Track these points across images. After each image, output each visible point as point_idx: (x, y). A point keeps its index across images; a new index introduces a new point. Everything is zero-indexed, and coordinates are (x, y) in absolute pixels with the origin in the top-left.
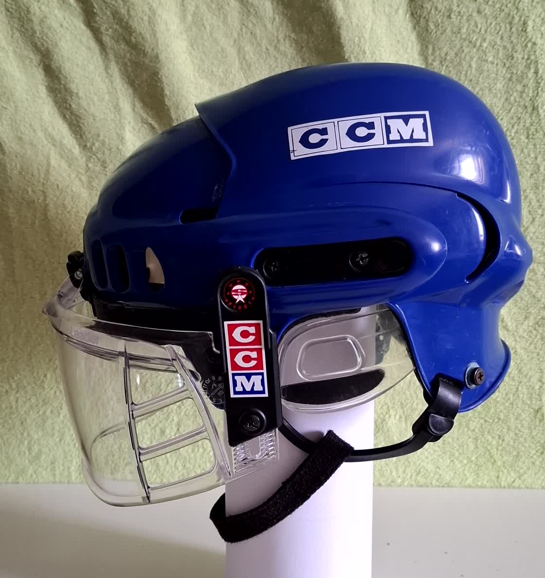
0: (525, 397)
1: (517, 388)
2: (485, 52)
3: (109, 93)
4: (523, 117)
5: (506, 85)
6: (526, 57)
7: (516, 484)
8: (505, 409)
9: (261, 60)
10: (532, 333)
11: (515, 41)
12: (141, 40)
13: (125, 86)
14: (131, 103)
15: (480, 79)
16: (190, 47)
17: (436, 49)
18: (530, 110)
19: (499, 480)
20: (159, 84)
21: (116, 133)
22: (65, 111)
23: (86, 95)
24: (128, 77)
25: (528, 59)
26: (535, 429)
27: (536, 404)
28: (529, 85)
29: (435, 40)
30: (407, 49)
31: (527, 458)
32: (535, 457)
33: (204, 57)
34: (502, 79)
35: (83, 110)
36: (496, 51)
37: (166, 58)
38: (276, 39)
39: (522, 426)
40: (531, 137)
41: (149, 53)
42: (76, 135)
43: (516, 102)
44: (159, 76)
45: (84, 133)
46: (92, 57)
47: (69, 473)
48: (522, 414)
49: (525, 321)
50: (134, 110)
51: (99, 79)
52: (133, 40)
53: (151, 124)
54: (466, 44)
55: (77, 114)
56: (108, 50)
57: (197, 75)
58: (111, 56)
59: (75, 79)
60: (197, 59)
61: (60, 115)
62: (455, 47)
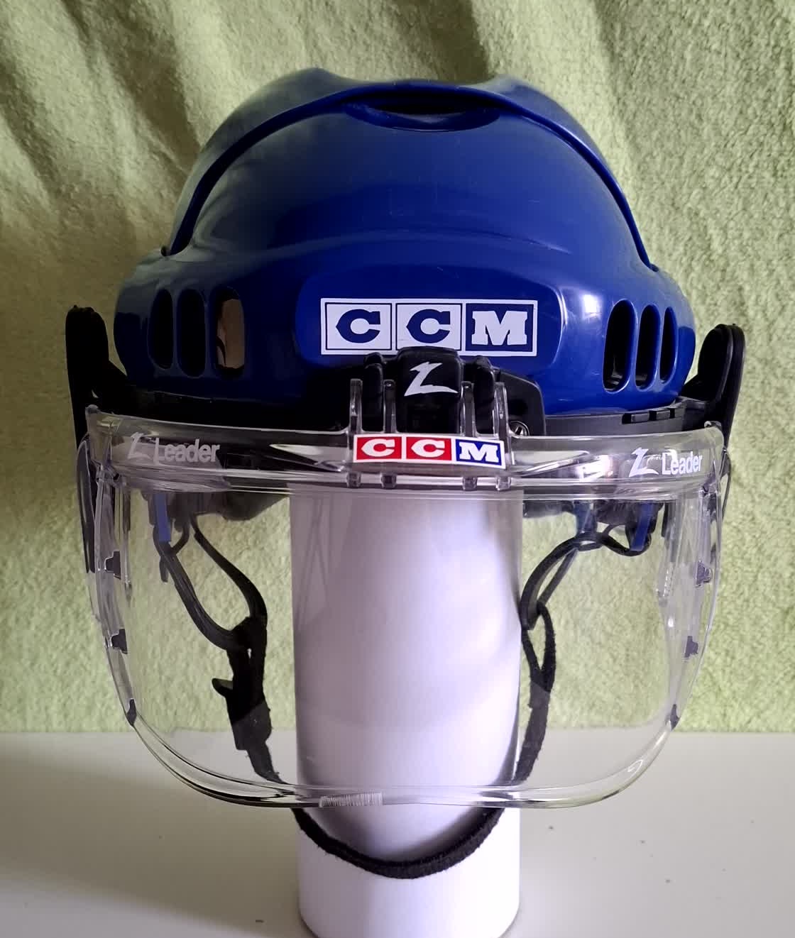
0: (768, 589)
1: (756, 577)
2: (706, 35)
3: (96, 103)
4: (768, 143)
5: (740, 90)
6: (772, 43)
7: (753, 725)
8: (736, 609)
9: (342, 48)
10: (779, 489)
11: (754, 16)
12: (144, 14)
13: (122, 92)
14: (132, 120)
15: (699, 79)
16: (225, 26)
17: (628, 30)
18: (778, 129)
19: (726, 719)
20: (176, 89)
21: (109, 170)
22: (24, 134)
23: (57, 108)
24: (126, 77)
25: (775, 46)
26: (783, 639)
27: (784, 601)
28: (778, 89)
29: (625, 14)
30: (580, 30)
31: (769, 685)
32: (783, 683)
33: (249, 44)
34: (733, 79)
35: (53, 132)
36: (725, 33)
37: (187, 45)
38: (366, 12)
39: (762, 636)
40: (779, 173)
41: (159, 36)
42: (42, 173)
43: (756, 116)
44: (177, 75)
45: (57, 171)
46: (66, 44)
47: (48, 716)
48: (764, 617)
49: (768, 470)
50: (136, 132)
51: (79, 80)
52: (132, 15)
53: (164, 155)
54: (674, 22)
55: (45, 138)
56: (91, 32)
57: (238, 73)
58: (97, 43)
59: (38, 81)
60: (237, 46)
61: (17, 140)
62: (658, 26)
